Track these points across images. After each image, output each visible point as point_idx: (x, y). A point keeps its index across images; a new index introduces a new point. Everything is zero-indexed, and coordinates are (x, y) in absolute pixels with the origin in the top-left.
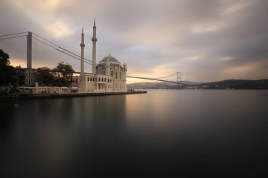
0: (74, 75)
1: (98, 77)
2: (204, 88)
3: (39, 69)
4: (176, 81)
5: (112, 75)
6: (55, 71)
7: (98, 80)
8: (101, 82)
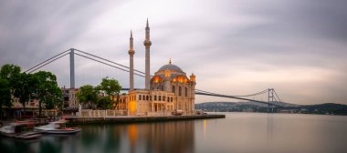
0: (122, 92)
1: (153, 93)
2: (302, 113)
3: (82, 88)
4: (266, 101)
5: (173, 91)
6: (98, 89)
7: (153, 98)
8: (157, 102)
